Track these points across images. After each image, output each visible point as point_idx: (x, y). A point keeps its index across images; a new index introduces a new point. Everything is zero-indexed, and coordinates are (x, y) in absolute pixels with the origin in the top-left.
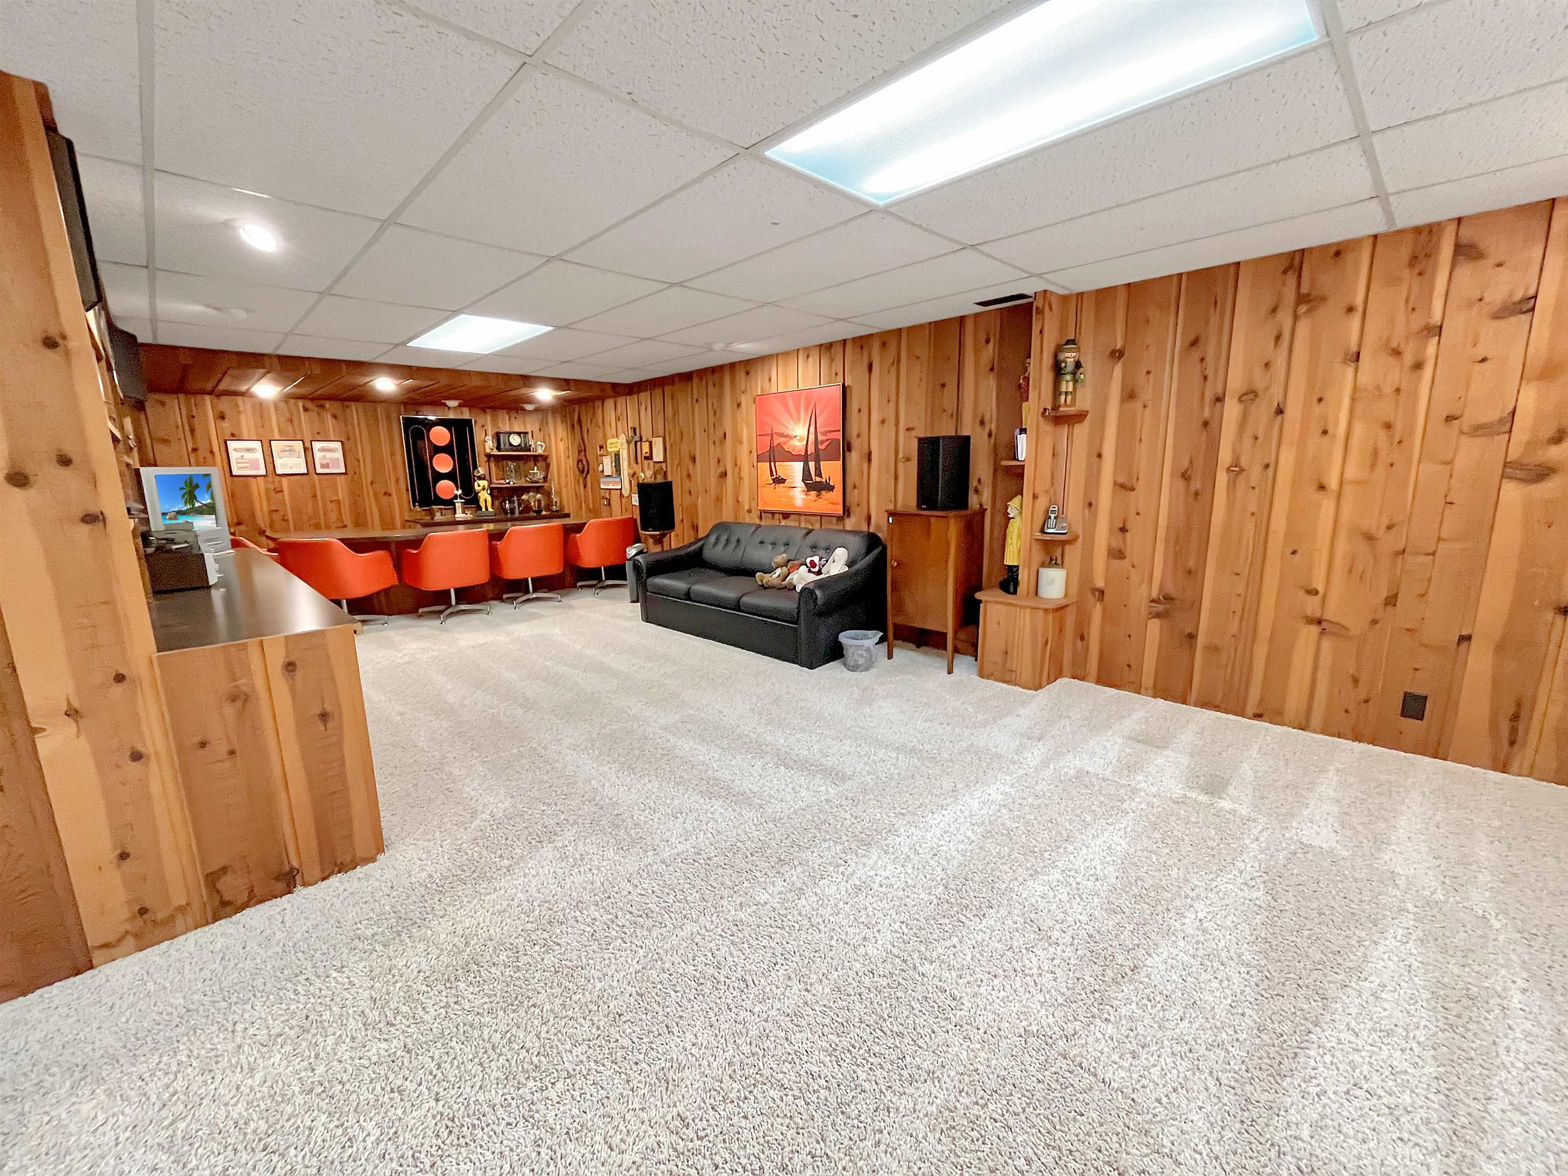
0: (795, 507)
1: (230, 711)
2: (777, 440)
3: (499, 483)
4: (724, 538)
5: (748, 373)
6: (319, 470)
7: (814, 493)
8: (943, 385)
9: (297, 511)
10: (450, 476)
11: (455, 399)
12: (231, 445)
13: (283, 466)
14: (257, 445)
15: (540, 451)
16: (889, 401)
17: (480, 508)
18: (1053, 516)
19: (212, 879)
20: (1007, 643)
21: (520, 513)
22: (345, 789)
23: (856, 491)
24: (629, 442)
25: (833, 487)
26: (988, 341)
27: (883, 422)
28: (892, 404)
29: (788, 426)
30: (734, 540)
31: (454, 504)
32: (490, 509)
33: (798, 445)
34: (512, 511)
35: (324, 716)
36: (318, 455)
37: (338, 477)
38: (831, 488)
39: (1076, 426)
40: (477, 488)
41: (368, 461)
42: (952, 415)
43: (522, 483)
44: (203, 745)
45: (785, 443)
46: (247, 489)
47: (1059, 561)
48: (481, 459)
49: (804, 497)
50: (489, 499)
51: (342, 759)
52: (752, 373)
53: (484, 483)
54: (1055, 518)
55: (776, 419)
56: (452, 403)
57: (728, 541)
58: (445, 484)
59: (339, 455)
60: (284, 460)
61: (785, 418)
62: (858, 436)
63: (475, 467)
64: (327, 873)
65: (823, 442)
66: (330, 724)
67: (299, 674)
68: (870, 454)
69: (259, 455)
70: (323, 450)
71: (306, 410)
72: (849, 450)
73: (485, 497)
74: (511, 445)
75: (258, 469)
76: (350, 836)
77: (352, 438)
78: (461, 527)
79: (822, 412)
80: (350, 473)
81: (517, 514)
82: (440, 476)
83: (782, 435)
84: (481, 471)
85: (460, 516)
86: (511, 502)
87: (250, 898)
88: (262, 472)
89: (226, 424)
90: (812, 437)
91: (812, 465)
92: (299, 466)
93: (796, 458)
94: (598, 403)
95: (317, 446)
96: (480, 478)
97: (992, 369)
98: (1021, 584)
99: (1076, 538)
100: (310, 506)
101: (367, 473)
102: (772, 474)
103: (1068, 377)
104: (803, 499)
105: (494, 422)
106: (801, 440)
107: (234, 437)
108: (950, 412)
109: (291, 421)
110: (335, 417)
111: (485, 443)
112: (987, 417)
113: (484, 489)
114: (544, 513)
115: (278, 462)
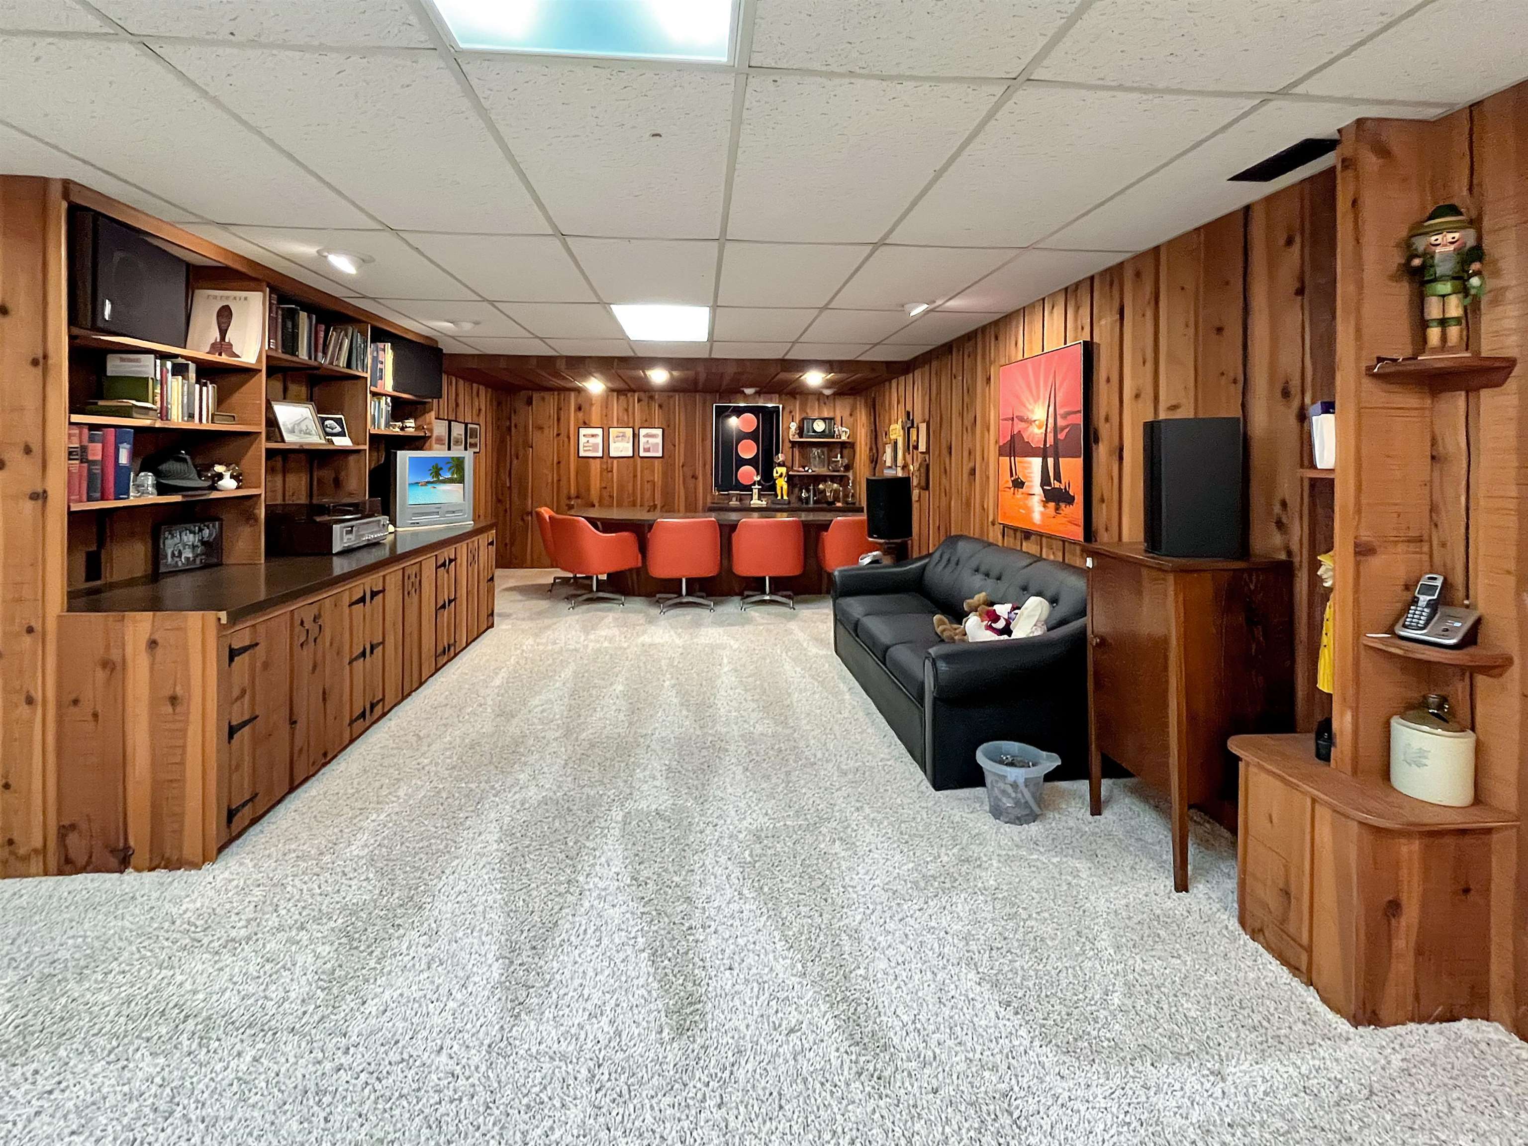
0: (1035, 524)
1: (101, 675)
2: (1019, 426)
3: (799, 470)
4: (946, 557)
5: (996, 338)
6: (642, 454)
7: (1052, 505)
8: (1220, 330)
9: (621, 488)
10: (752, 462)
11: (751, 386)
12: (583, 431)
13: (617, 449)
14: (599, 431)
15: (844, 438)
16: (1144, 363)
17: (777, 496)
18: (1424, 599)
19: (64, 831)
20: (1286, 868)
21: (815, 502)
22: (181, 781)
23: (1104, 506)
24: (903, 428)
25: (1073, 498)
26: (1290, 242)
27: (1137, 396)
28: (1150, 365)
29: (1028, 405)
30: (954, 560)
31: (751, 490)
32: (785, 497)
33: (1035, 434)
34: (808, 499)
35: (173, 700)
36: (643, 440)
37: (656, 461)
38: (1070, 500)
39: (1485, 393)
40: (775, 475)
41: (682, 445)
42: (1235, 381)
43: (823, 471)
44: (76, 702)
45: (1026, 429)
46: (587, 468)
47: (1463, 712)
48: (785, 446)
49: (1042, 509)
50: (785, 487)
51: (184, 747)
52: (1001, 337)
53: (783, 470)
54: (1429, 604)
55: (1018, 397)
56: (749, 391)
57: (949, 560)
58: (747, 469)
59: (659, 440)
60: (618, 445)
61: (1025, 396)
62: (1107, 419)
63: (777, 453)
64: (153, 865)
65: (1063, 429)
66: (178, 709)
67: (159, 651)
68: (1121, 450)
69: (599, 440)
70: (647, 436)
71: (639, 401)
72: (1097, 441)
73: (782, 484)
74: (814, 431)
75: (597, 451)
76: (180, 831)
77: (672, 426)
78: (756, 514)
79: (1060, 386)
80: (666, 456)
81: (811, 505)
82: (743, 462)
83: (1021, 419)
84: (781, 457)
85: (755, 502)
86: (808, 491)
87: (88, 863)
88: (600, 454)
89: (580, 414)
90: (1051, 421)
91: (1050, 461)
92: (627, 449)
93: (1033, 453)
94: (887, 384)
95: (643, 432)
96: (780, 465)
97: (1300, 292)
98: (1338, 740)
99: (1508, 661)
100: (631, 484)
101: (679, 459)
102: (1012, 475)
103: (1445, 287)
104: (1042, 514)
105: (803, 409)
106: (1040, 427)
107: (586, 425)
108: (1232, 375)
109: (627, 410)
110: (660, 406)
111: (790, 429)
112: (1296, 382)
113: (781, 476)
114: (839, 504)
115: (612, 446)
